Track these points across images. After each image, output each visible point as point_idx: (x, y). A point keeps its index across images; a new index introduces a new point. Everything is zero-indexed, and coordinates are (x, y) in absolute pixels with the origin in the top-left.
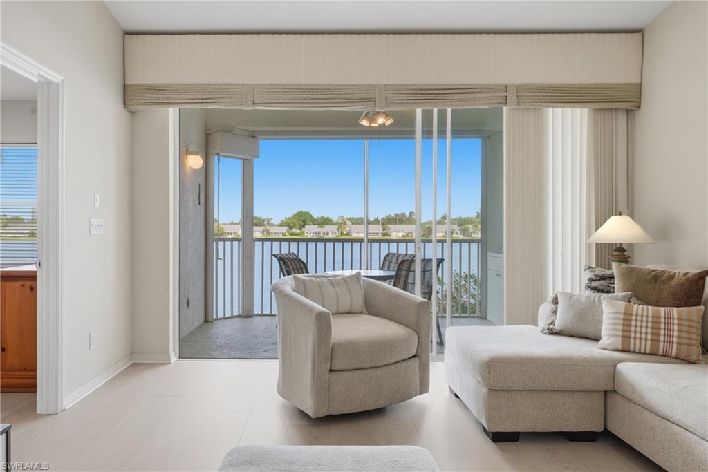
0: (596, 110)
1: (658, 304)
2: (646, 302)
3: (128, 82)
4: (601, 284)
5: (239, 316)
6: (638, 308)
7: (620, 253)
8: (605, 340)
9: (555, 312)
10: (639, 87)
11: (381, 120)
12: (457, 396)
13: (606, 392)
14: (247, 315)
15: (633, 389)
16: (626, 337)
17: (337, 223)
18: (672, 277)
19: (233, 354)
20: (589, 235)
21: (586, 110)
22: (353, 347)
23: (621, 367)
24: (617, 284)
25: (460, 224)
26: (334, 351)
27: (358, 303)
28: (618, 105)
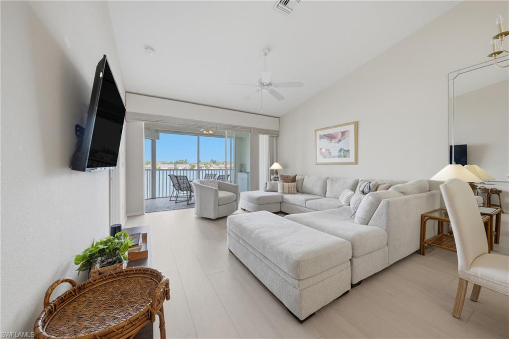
0: (270, 136)
1: (288, 182)
2: (286, 182)
3: (127, 111)
5: (150, 199)
6: (285, 184)
8: (279, 191)
9: (266, 186)
10: (279, 131)
11: (210, 132)
12: (244, 210)
13: (281, 203)
14: (154, 198)
15: (287, 200)
16: (283, 190)
18: (290, 177)
19: (164, 209)
20: (268, 168)
21: (268, 136)
23: (284, 196)
24: (279, 179)
28: (274, 135)
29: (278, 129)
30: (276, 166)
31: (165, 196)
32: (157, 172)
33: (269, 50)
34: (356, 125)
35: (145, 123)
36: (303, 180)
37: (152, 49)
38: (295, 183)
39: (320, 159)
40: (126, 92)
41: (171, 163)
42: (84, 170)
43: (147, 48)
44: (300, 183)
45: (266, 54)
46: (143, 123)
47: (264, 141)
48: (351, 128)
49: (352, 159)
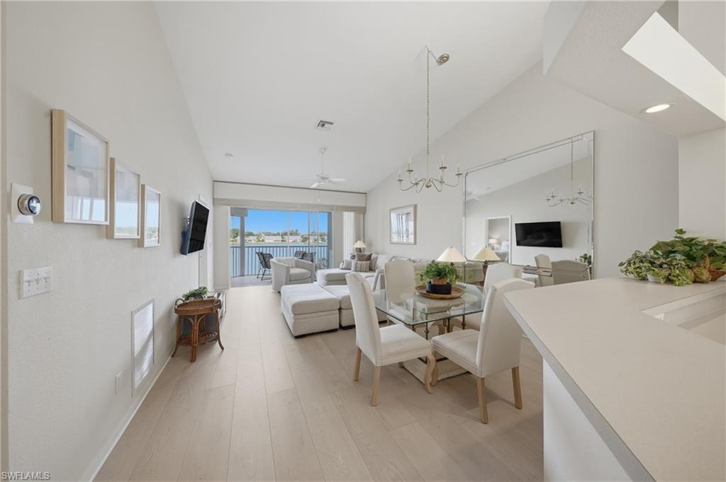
0: (356, 213)
2: (361, 261)
3: (215, 197)
4: (353, 257)
6: (359, 262)
7: (359, 250)
9: (343, 264)
10: (366, 208)
16: (356, 268)
17: (256, 235)
18: (367, 255)
20: (353, 245)
21: (353, 213)
22: (296, 275)
24: (356, 257)
25: (321, 236)
26: (290, 276)
27: (294, 265)
28: (361, 211)
29: (364, 206)
30: (360, 244)
31: (250, 273)
32: (246, 249)
33: (325, 149)
34: (415, 207)
35: (231, 208)
36: (377, 258)
37: (231, 155)
38: (369, 262)
39: (395, 238)
40: (214, 181)
41: (278, 234)
42: (185, 254)
43: (227, 155)
44: (373, 263)
45: (322, 153)
46: (229, 208)
47: (349, 218)
48: (411, 210)
49: (411, 239)
